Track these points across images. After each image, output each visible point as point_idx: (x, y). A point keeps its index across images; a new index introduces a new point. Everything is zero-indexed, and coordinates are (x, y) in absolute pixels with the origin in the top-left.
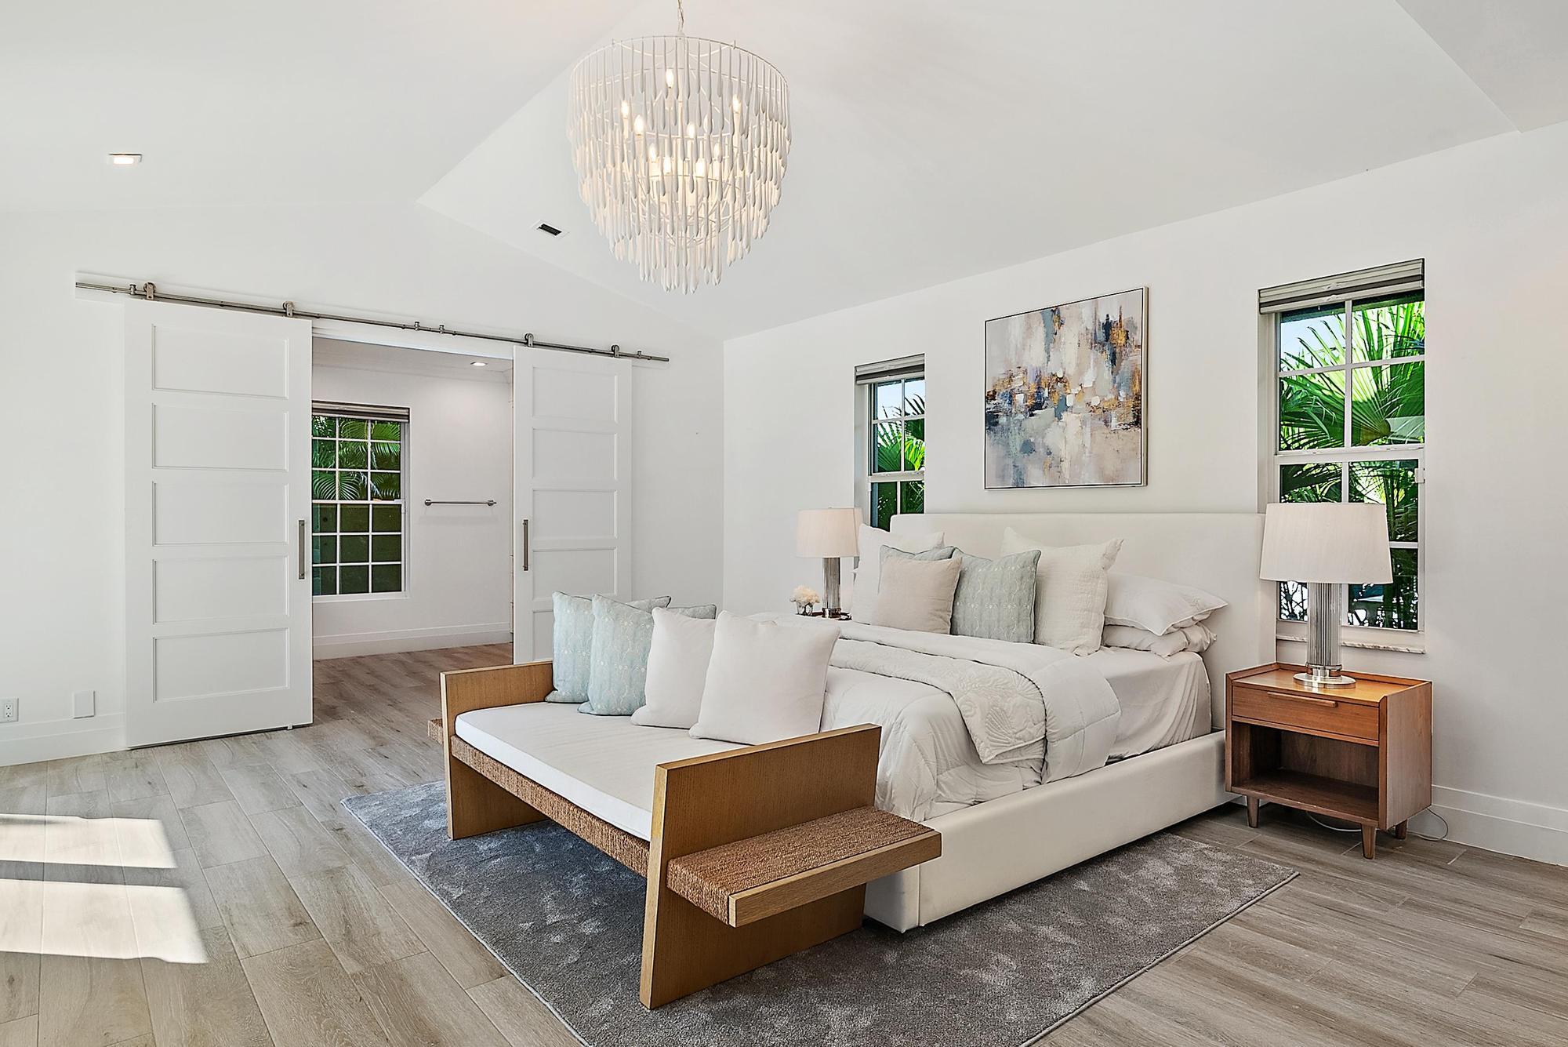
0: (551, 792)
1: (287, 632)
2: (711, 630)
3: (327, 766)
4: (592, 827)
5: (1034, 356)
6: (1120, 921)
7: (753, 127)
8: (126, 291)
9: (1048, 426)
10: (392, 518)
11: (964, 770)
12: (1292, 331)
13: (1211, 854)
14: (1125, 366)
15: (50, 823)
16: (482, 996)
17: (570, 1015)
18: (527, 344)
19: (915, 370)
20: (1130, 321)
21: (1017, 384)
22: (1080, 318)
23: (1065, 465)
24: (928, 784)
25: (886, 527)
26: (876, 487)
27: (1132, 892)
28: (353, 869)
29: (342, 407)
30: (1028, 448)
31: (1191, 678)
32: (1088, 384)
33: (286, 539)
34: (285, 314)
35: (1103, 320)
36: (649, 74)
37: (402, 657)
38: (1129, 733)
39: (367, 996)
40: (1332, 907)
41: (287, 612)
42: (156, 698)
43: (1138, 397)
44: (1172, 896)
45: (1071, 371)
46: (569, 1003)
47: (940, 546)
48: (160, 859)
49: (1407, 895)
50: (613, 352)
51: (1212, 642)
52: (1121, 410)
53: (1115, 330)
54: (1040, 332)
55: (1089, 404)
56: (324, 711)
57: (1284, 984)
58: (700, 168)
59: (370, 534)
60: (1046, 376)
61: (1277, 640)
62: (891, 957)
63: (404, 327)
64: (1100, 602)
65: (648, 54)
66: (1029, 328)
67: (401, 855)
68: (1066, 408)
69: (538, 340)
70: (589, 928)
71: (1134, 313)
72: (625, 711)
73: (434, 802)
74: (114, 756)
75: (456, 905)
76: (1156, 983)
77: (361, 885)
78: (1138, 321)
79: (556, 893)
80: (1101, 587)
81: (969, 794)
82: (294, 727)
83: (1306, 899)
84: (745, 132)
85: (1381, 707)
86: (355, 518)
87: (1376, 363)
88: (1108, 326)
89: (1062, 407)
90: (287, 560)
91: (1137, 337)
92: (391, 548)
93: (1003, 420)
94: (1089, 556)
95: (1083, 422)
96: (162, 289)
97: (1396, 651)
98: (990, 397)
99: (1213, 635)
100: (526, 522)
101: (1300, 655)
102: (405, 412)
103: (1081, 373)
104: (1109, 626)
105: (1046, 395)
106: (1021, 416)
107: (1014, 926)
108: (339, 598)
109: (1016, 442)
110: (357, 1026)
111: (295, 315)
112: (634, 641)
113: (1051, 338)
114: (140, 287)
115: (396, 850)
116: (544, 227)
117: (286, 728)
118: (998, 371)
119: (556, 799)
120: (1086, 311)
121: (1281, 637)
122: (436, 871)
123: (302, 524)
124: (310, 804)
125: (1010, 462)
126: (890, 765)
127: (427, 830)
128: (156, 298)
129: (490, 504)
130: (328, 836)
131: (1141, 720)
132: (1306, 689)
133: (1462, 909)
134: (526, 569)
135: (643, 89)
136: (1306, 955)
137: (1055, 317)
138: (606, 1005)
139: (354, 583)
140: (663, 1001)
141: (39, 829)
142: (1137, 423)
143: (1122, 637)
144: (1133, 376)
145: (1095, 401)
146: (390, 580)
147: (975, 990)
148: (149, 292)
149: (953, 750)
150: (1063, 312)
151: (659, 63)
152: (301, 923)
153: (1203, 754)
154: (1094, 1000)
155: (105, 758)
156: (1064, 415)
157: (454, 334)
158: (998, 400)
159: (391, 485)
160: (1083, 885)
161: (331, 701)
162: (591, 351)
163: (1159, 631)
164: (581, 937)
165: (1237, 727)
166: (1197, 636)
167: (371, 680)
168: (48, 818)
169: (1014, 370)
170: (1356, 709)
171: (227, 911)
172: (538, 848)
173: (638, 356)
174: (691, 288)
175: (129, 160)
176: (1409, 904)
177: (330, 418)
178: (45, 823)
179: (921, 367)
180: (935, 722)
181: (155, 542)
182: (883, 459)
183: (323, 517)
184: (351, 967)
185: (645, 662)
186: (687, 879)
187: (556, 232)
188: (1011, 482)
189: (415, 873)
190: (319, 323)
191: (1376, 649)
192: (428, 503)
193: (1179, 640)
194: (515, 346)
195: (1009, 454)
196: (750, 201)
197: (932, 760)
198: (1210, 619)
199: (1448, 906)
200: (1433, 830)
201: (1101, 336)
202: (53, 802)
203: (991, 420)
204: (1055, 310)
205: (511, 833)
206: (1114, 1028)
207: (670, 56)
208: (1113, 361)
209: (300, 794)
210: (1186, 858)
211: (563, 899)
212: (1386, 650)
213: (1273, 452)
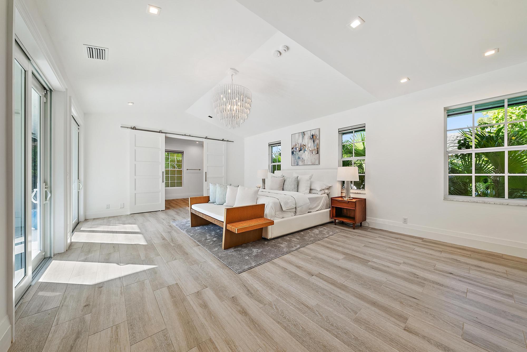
0: (208, 216)
1: (160, 193)
2: (237, 189)
3: (168, 217)
4: (215, 221)
5: (300, 141)
6: (307, 238)
7: (244, 100)
8: (130, 128)
9: (303, 154)
10: (180, 172)
11: (280, 212)
12: (344, 136)
13: (326, 229)
14: (316, 143)
15: (117, 225)
16: (196, 249)
17: (210, 251)
18: (206, 138)
19: (279, 144)
20: (317, 134)
21: (297, 146)
22: (308, 134)
23: (305, 161)
24: (273, 214)
25: (274, 173)
26: (273, 166)
27: (310, 234)
28: (173, 231)
29: (170, 151)
30: (299, 158)
31: (325, 199)
32: (309, 146)
33: (160, 175)
34: (160, 132)
35: (312, 134)
36: (226, 91)
37: (182, 199)
38: (313, 207)
39: (176, 248)
40: (344, 236)
41: (160, 189)
42: (135, 204)
43: (318, 148)
44: (317, 234)
45: (306, 144)
46: (210, 249)
47: (282, 175)
48: (138, 230)
49: (358, 234)
50: (223, 140)
51: (330, 192)
52: (315, 151)
53: (314, 136)
54: (301, 136)
55: (309, 150)
56: (167, 208)
57: (332, 246)
58: (235, 107)
59: (176, 175)
60: (302, 144)
61: (341, 192)
62: (266, 243)
63: (183, 135)
64: (309, 185)
65: (226, 87)
66: (299, 136)
67: (182, 229)
68: (306, 151)
69: (208, 138)
70: (215, 239)
71: (317, 133)
72: (222, 204)
73: (188, 222)
74: (127, 215)
75: (191, 236)
76: (310, 246)
77: (174, 234)
78: (318, 135)
79: (209, 234)
80: (309, 182)
81: (281, 216)
82: (161, 211)
83: (341, 235)
84: (243, 101)
85: (355, 202)
86: (173, 172)
87: (363, 141)
88: (313, 135)
89: (305, 150)
90: (160, 179)
91: (318, 138)
92: (180, 178)
93: (295, 153)
94: (307, 177)
95: (309, 153)
96: (137, 128)
97: (361, 193)
98: (292, 148)
99: (330, 191)
100: (206, 172)
101: (344, 195)
102: (183, 152)
103: (308, 144)
104: (311, 190)
105: (302, 148)
106: (298, 152)
107: (288, 239)
108: (170, 188)
109: (297, 157)
110: (174, 252)
111: (162, 133)
112: (224, 191)
113: (303, 137)
114: (133, 127)
115: (181, 229)
116: (209, 116)
117: (160, 211)
118: (294, 144)
119: (209, 217)
120: (309, 132)
121: (342, 191)
122: (187, 231)
123: (163, 172)
124: (165, 222)
125: (296, 160)
126: (267, 211)
127: (187, 226)
128: (136, 129)
129: (200, 170)
130: (168, 227)
131: (315, 205)
132: (344, 200)
133: (367, 236)
134: (206, 181)
135: (225, 93)
136: (337, 242)
137: (304, 134)
138: (216, 249)
139: (173, 185)
140: (226, 248)
141: (115, 226)
142: (318, 153)
143: (313, 191)
144: (317, 144)
145: (311, 149)
146: (180, 184)
147: (279, 247)
148: (134, 128)
149: (278, 209)
150: (305, 133)
151: (227, 89)
152: (164, 239)
153: (327, 212)
154: (299, 248)
155: (126, 216)
156: (305, 152)
157: (192, 136)
158: (294, 149)
159: (180, 166)
160: (302, 233)
161: (168, 206)
162: (219, 140)
163: (319, 190)
164: (213, 240)
165: (333, 207)
166: (327, 191)
167: (176, 203)
168: (116, 224)
169: (297, 144)
170: (351, 203)
171: (151, 237)
172: (206, 228)
173: (228, 141)
174: (234, 128)
175: (132, 104)
176: (358, 236)
177: (168, 153)
178: (116, 225)
179: (280, 143)
180: (275, 204)
181: (135, 175)
182: (274, 161)
183: (167, 172)
184: (173, 245)
185: (226, 195)
186: (230, 227)
187: (212, 117)
188: (296, 164)
189: (184, 232)
190: (167, 134)
191: (357, 193)
192: (187, 170)
193: (323, 192)
194: (204, 139)
195: (296, 159)
196: (244, 113)
197: (274, 210)
198: (329, 188)
199: (364, 236)
200: (367, 225)
201: (312, 137)
202: (117, 222)
203: (293, 153)
204: (304, 132)
205: (202, 226)
206: (301, 252)
207: (229, 87)
208: (314, 142)
209: (163, 221)
210: (322, 229)
211: (211, 235)
212: (359, 193)
213: (341, 158)
